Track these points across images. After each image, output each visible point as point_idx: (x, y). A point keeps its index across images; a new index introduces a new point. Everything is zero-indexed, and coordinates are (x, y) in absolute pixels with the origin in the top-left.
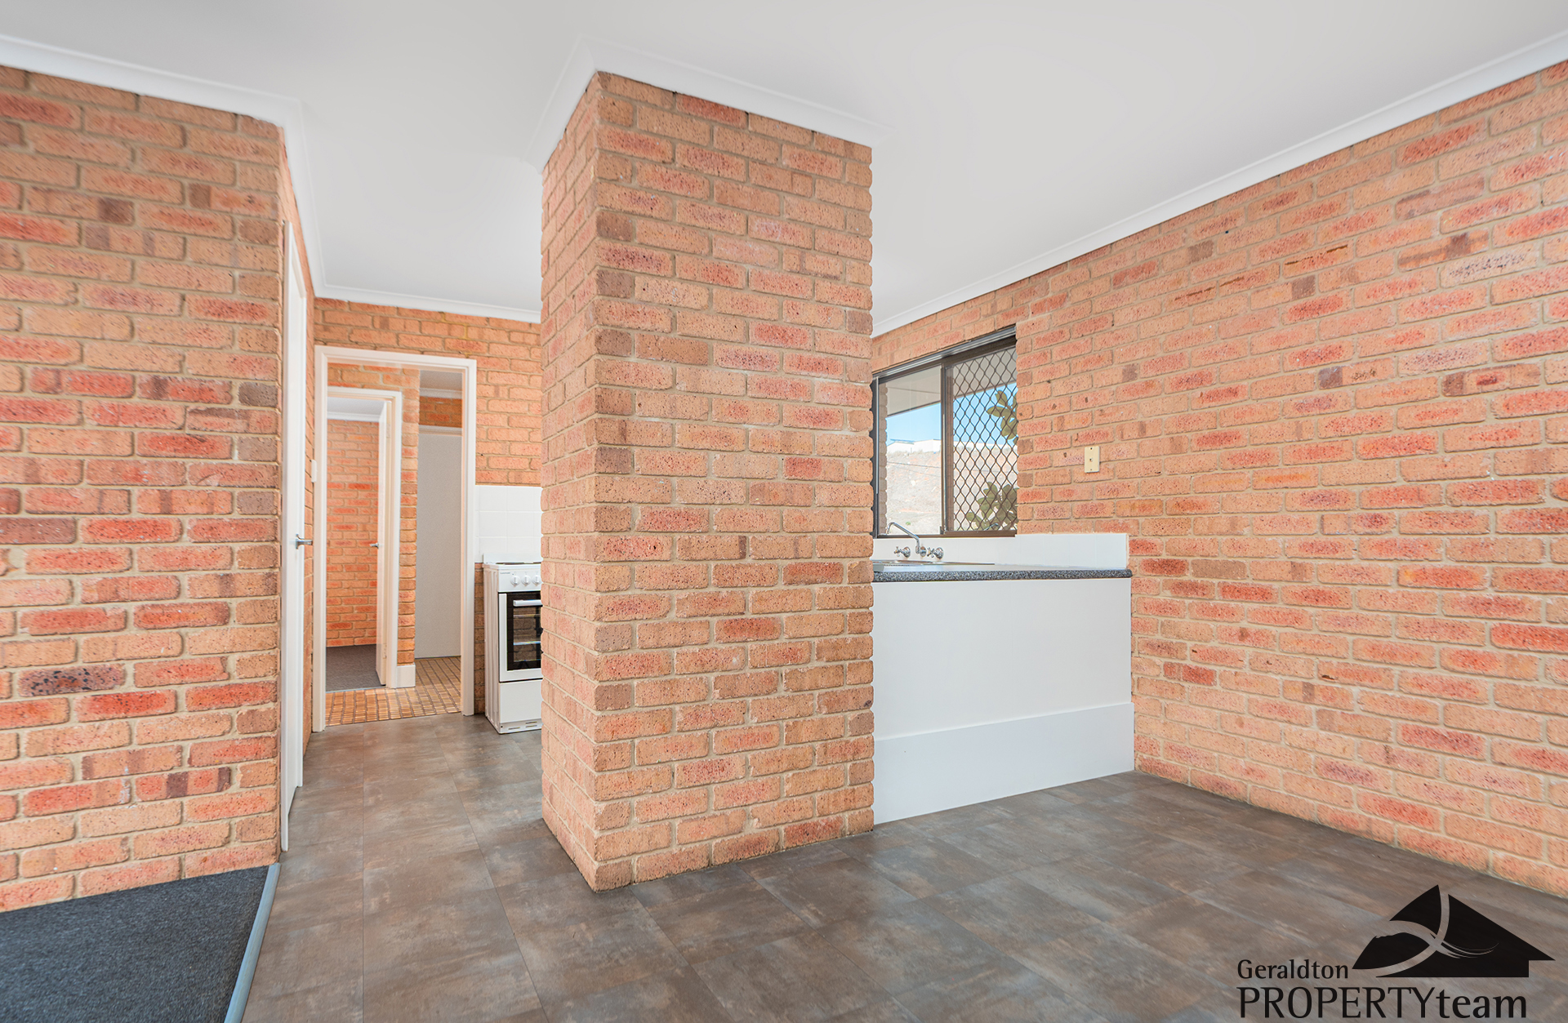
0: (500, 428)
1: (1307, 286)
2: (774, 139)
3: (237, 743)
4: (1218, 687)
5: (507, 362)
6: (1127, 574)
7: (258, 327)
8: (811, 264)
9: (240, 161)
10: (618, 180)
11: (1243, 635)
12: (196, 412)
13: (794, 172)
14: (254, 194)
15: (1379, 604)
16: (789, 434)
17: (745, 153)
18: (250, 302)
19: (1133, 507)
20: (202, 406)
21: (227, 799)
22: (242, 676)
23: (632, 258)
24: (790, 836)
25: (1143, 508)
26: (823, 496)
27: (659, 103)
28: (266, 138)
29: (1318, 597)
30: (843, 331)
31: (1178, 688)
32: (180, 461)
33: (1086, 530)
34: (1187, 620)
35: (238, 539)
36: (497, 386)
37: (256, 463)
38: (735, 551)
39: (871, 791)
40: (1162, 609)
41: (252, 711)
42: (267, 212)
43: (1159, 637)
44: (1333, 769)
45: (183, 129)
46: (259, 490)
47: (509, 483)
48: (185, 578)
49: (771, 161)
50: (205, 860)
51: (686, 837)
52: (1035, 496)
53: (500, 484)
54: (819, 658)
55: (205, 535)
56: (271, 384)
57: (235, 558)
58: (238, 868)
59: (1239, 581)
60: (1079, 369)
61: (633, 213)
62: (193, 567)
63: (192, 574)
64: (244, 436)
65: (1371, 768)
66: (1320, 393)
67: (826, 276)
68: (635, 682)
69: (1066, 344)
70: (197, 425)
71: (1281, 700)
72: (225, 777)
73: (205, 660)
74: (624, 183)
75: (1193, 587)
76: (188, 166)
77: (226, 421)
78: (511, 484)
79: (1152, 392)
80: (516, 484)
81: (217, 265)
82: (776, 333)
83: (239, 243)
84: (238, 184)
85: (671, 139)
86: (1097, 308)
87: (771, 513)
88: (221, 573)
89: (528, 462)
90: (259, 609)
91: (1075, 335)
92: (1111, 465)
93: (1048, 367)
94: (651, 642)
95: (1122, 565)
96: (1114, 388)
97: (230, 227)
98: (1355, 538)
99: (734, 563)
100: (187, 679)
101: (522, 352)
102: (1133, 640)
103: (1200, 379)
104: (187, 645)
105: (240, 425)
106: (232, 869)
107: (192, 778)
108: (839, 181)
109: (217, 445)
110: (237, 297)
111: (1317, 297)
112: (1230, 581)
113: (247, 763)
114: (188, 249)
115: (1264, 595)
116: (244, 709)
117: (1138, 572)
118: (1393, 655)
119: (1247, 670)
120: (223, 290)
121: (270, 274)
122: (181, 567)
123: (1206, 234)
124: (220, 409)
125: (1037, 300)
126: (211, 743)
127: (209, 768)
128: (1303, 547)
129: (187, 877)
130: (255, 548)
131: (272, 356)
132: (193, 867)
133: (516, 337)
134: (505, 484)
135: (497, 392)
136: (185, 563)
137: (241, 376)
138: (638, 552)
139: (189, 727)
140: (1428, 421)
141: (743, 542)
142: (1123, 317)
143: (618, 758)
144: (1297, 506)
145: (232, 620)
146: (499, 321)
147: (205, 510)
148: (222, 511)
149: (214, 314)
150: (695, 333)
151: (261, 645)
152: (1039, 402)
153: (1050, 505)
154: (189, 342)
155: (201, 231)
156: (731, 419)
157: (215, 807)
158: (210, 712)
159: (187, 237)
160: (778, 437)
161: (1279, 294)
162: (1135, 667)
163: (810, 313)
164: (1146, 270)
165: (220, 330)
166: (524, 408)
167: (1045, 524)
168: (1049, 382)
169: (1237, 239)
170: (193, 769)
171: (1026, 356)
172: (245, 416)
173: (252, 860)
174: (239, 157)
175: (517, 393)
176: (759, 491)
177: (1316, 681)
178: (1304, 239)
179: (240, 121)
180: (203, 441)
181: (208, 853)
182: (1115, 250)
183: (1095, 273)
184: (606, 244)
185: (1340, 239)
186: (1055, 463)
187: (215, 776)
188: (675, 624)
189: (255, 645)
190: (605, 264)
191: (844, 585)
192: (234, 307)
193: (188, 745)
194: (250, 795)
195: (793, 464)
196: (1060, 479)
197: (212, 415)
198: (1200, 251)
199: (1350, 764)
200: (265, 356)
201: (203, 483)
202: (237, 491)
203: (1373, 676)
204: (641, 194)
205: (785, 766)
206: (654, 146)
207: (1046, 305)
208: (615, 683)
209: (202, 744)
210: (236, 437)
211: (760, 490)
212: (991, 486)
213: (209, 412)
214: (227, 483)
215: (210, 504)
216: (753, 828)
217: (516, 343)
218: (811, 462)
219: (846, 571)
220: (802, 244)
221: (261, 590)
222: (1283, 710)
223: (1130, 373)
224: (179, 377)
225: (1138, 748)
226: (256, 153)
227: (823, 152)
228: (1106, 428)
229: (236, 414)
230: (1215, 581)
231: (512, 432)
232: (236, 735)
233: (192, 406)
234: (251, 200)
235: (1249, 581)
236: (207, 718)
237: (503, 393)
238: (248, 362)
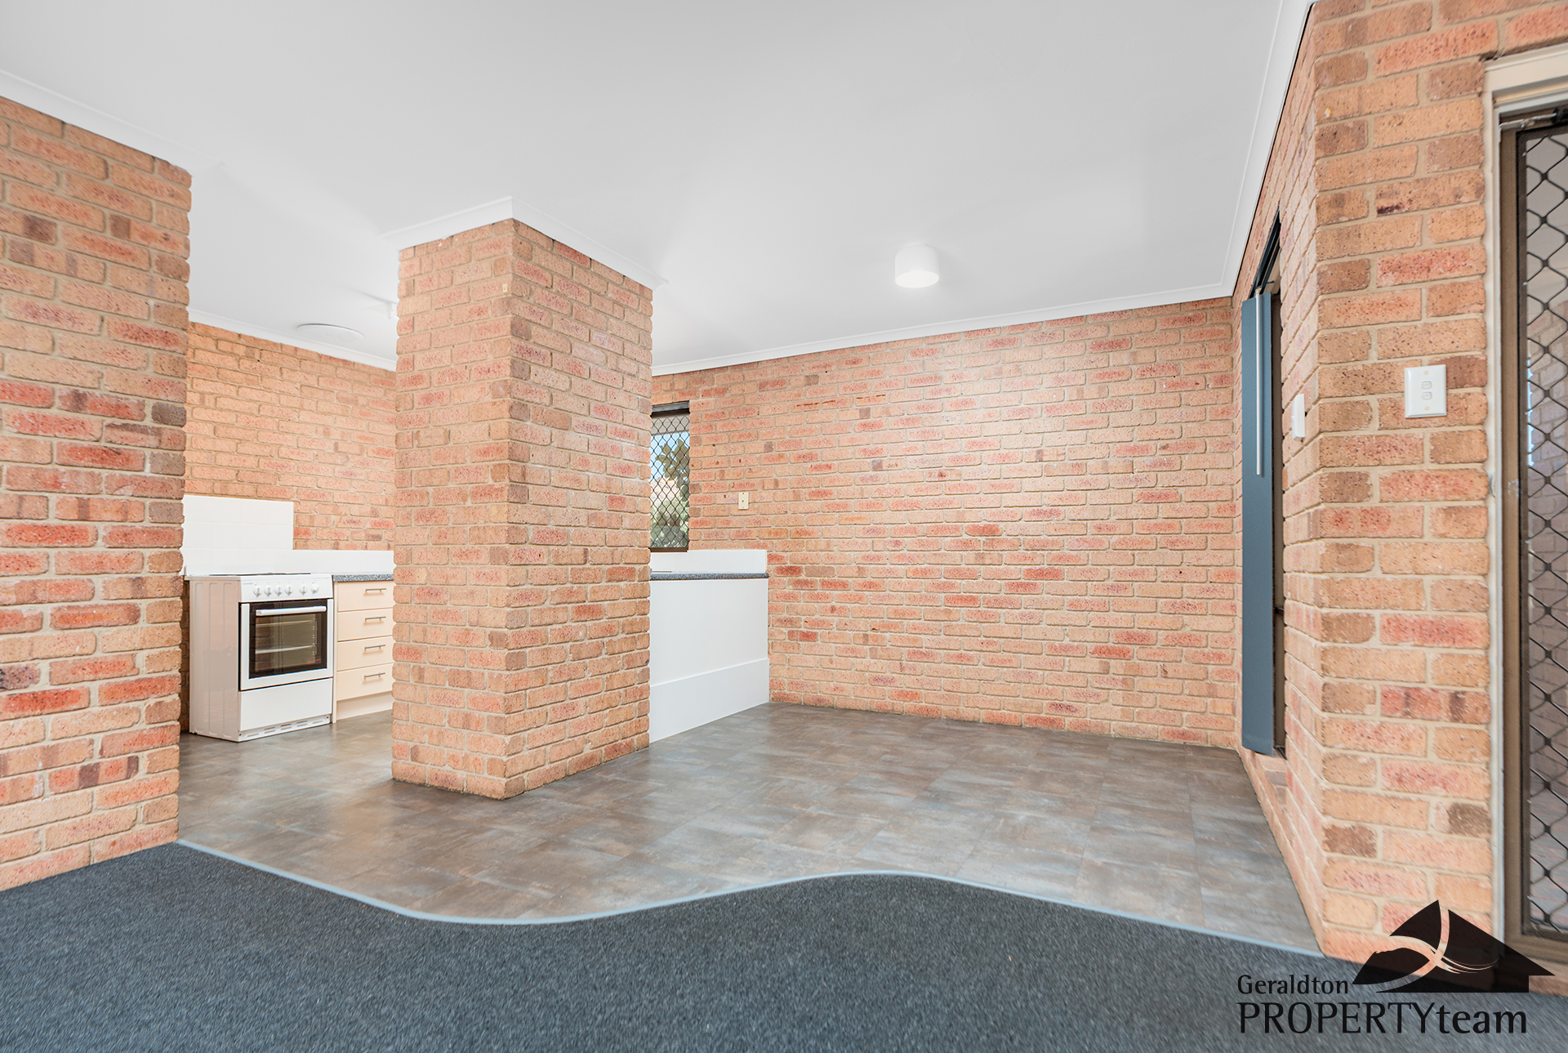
0: (206, 437)
1: (866, 413)
2: (605, 279)
3: (145, 732)
4: (819, 642)
5: (214, 371)
6: (766, 576)
7: (170, 353)
8: (621, 366)
9: (157, 200)
10: (522, 297)
11: (833, 609)
12: (111, 426)
13: (615, 302)
14: (169, 232)
15: (898, 588)
16: (610, 480)
17: (590, 286)
18: (165, 330)
19: (770, 533)
20: (118, 422)
21: (135, 785)
22: (151, 671)
23: (529, 352)
24: (607, 754)
25: (777, 533)
26: (626, 523)
27: (545, 246)
28: (180, 183)
29: (870, 586)
30: (637, 412)
31: (796, 646)
32: (97, 471)
33: (739, 547)
34: (802, 603)
35: (150, 545)
36: (202, 394)
37: (166, 477)
38: (581, 559)
39: (648, 721)
40: (787, 597)
41: (160, 703)
42: (181, 250)
43: (785, 615)
44: (876, 679)
45: (105, 162)
46: (169, 501)
47: (214, 494)
48: (98, 581)
49: (603, 293)
50: (114, 843)
51: (554, 758)
52: (702, 524)
53: (205, 494)
54: (623, 632)
55: (120, 541)
56: (180, 405)
57: (146, 563)
58: (144, 848)
59: (831, 579)
60: (735, 440)
61: (530, 321)
62: (108, 571)
63: (106, 577)
64: (156, 451)
65: (894, 675)
66: (873, 473)
67: (629, 374)
68: (528, 650)
69: (727, 422)
70: (114, 439)
71: (852, 645)
72: (133, 764)
73: (118, 657)
74: (525, 299)
75: (806, 583)
76: (110, 198)
77: (140, 436)
78: (216, 495)
79: (782, 461)
80: (222, 495)
81: (134, 293)
82: (604, 411)
83: (154, 275)
84: (154, 220)
85: (550, 271)
86: (748, 401)
87: (601, 533)
88: (134, 576)
89: (234, 473)
90: (167, 610)
91: (733, 416)
92: (756, 506)
93: (714, 435)
94: (537, 622)
95: (763, 571)
96: (758, 455)
97: (147, 259)
98: (888, 553)
99: (581, 567)
100: (100, 675)
101: (231, 362)
102: (769, 618)
103: (810, 457)
104: (99, 643)
105: (152, 441)
106: (139, 850)
107: (103, 768)
108: (636, 311)
109: (132, 458)
110: (150, 324)
111: (871, 420)
112: (826, 579)
113: (154, 751)
114: (108, 275)
115: (844, 585)
116: (152, 701)
117: (772, 574)
118: (904, 614)
119: (835, 630)
120: (140, 316)
121: (181, 306)
122: (96, 571)
123: (815, 370)
124: (135, 425)
125: (706, 388)
126: (121, 734)
127: (118, 758)
128: (863, 558)
129: (95, 862)
130: (165, 553)
131: (182, 380)
132: (101, 850)
133: (223, 345)
134: (210, 495)
135: (202, 400)
136: (100, 567)
137: (154, 396)
138: (531, 559)
139: (101, 720)
140: (919, 493)
141: (586, 552)
142: (765, 410)
143: (519, 704)
144: (861, 535)
145: (141, 619)
146: (206, 327)
147: (120, 517)
148: (136, 520)
149: (131, 338)
150: (562, 408)
151: (168, 641)
152: (707, 459)
153: (713, 530)
154: (108, 361)
155: (121, 259)
156: (580, 468)
157: (125, 794)
158: (121, 705)
159: (108, 264)
160: (604, 482)
161: (853, 413)
162: (770, 635)
163: (621, 399)
164: (779, 383)
165: (137, 353)
166: (231, 418)
167: (710, 543)
168: (714, 445)
169: (832, 378)
170: (103, 760)
171: (697, 425)
172: (158, 433)
173: (157, 839)
174: (156, 198)
175: (222, 402)
176: (594, 519)
177: (869, 633)
178: (865, 386)
179: (157, 164)
180: (119, 454)
181: (117, 837)
182: (760, 367)
183: (747, 378)
184: (516, 341)
185: (882, 391)
186: (718, 502)
187: (125, 764)
188: (550, 609)
189: (163, 642)
190: (515, 355)
191: (636, 582)
192: (150, 333)
193: (98, 739)
194: (156, 780)
195: (612, 500)
196: (721, 513)
197: (127, 430)
198: (811, 380)
199: (884, 675)
200: (176, 380)
201: (117, 492)
202: (148, 502)
203: (895, 626)
204: (535, 308)
205: (606, 706)
206: (542, 276)
207: (713, 392)
208: (517, 651)
209: (113, 735)
210: (148, 452)
211: (595, 517)
212: (662, 515)
213: (125, 427)
214: (140, 493)
215: (124, 512)
216: (588, 750)
217: (223, 352)
218: (621, 499)
219: (637, 573)
220: (617, 351)
221: (169, 592)
222: (853, 650)
223: (769, 447)
224: (97, 393)
225: (772, 687)
226: (172, 196)
227: (629, 290)
228: (752, 481)
229: (149, 431)
230: (818, 579)
231: (218, 442)
232: (143, 726)
233: (109, 421)
234: (166, 238)
235: (836, 578)
236: (118, 710)
237: (209, 401)
238: (161, 385)
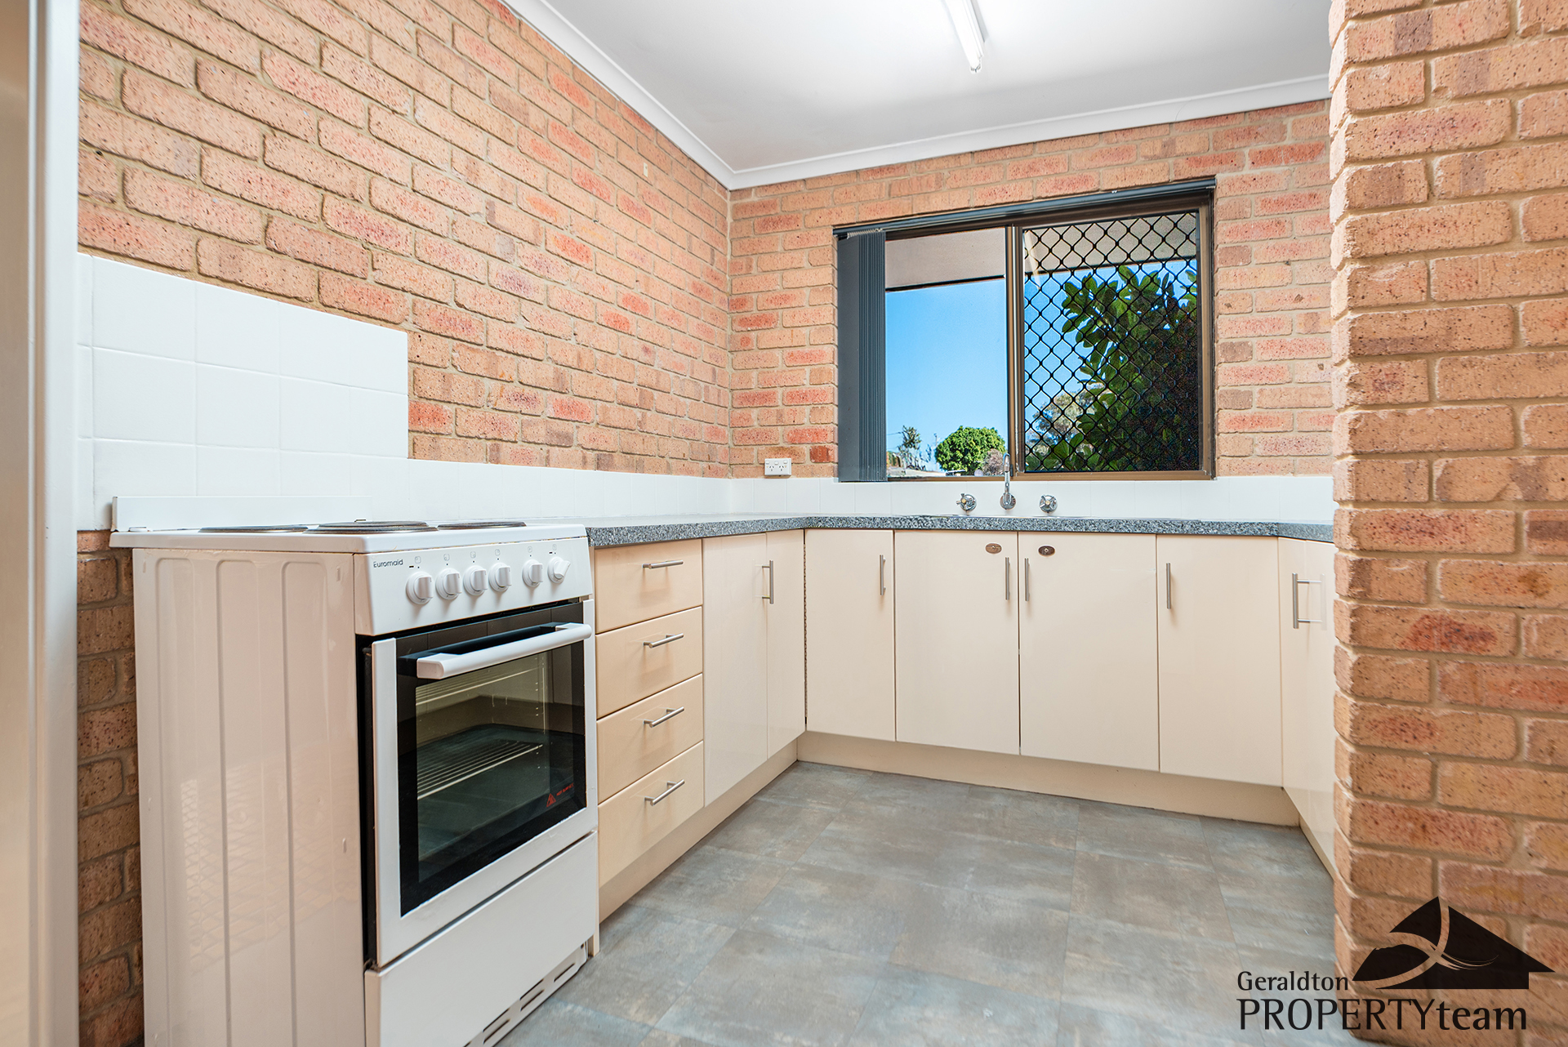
93: (1287, 242)
125: (1263, 146)
152: (1268, 291)
153: (1291, 435)
167: (1279, 462)
168: (1288, 263)
171: (1237, 221)
186: (1300, 377)
196: (1311, 401)
207: (1281, 155)
